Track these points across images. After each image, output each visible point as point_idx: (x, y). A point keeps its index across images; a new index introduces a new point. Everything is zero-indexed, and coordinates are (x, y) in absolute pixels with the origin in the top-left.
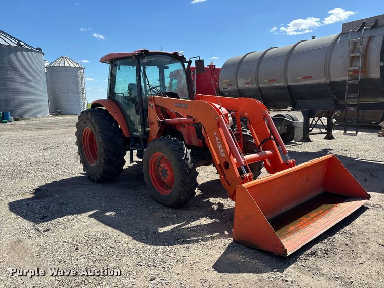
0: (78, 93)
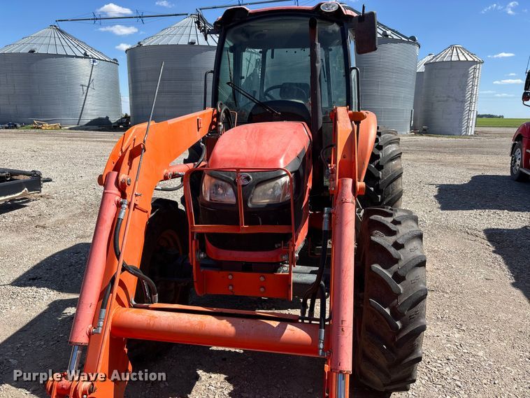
0: (464, 102)
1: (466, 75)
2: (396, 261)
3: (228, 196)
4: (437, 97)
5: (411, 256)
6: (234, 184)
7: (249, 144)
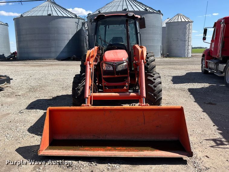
1: (185, 28)
2: (154, 83)
3: (111, 68)
4: (173, 39)
5: (158, 81)
6: (112, 65)
7: (114, 55)
